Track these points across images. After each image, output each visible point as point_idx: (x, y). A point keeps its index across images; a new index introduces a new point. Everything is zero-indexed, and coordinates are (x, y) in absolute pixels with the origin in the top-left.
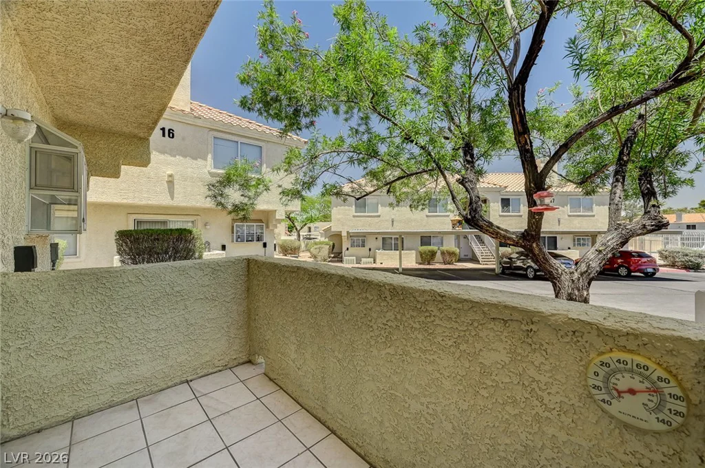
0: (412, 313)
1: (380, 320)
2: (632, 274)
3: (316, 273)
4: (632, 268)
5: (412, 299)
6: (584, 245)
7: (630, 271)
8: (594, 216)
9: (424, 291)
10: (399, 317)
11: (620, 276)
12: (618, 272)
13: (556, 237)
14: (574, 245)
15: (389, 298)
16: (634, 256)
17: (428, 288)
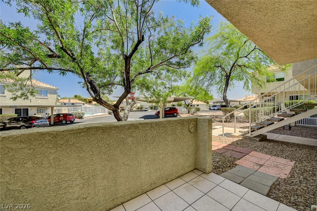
0: (162, 129)
1: (151, 136)
2: (67, 122)
3: (111, 127)
4: (67, 120)
5: (162, 124)
6: (42, 112)
7: (66, 121)
8: (48, 99)
9: (165, 121)
10: (158, 131)
11: (63, 124)
12: (62, 122)
13: (28, 109)
14: (38, 113)
15: (155, 126)
16: (68, 115)
17: (166, 120)
